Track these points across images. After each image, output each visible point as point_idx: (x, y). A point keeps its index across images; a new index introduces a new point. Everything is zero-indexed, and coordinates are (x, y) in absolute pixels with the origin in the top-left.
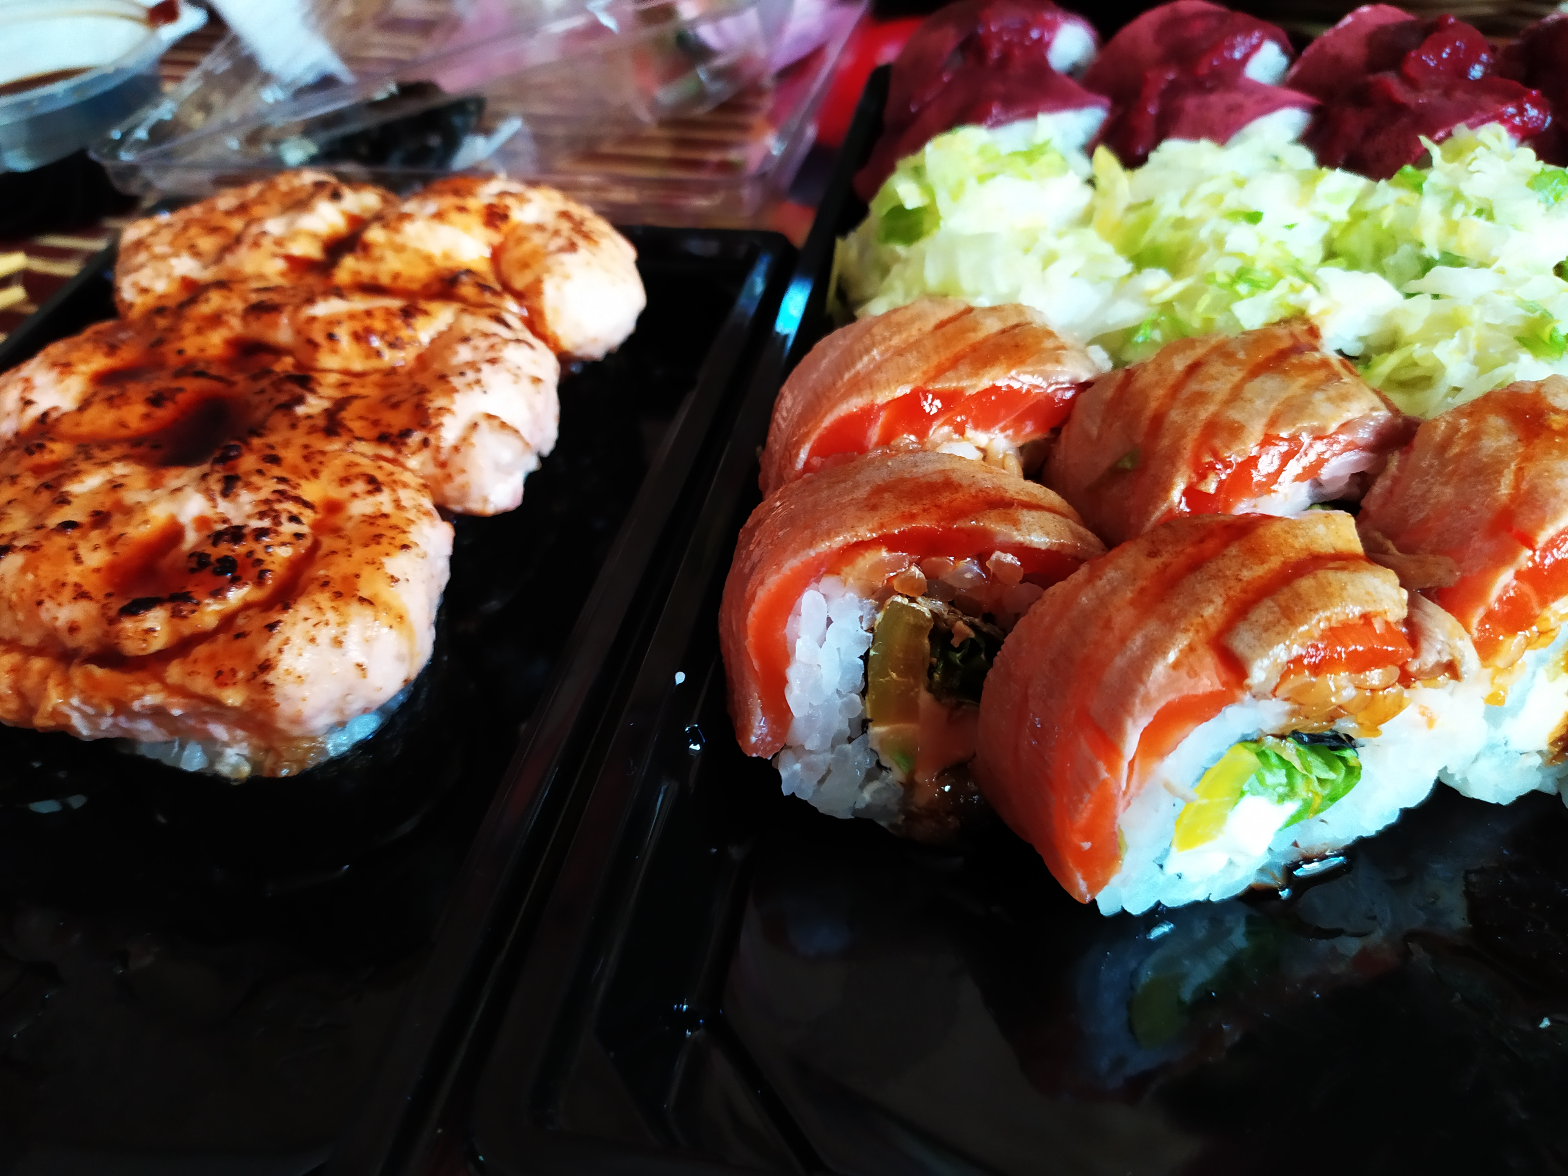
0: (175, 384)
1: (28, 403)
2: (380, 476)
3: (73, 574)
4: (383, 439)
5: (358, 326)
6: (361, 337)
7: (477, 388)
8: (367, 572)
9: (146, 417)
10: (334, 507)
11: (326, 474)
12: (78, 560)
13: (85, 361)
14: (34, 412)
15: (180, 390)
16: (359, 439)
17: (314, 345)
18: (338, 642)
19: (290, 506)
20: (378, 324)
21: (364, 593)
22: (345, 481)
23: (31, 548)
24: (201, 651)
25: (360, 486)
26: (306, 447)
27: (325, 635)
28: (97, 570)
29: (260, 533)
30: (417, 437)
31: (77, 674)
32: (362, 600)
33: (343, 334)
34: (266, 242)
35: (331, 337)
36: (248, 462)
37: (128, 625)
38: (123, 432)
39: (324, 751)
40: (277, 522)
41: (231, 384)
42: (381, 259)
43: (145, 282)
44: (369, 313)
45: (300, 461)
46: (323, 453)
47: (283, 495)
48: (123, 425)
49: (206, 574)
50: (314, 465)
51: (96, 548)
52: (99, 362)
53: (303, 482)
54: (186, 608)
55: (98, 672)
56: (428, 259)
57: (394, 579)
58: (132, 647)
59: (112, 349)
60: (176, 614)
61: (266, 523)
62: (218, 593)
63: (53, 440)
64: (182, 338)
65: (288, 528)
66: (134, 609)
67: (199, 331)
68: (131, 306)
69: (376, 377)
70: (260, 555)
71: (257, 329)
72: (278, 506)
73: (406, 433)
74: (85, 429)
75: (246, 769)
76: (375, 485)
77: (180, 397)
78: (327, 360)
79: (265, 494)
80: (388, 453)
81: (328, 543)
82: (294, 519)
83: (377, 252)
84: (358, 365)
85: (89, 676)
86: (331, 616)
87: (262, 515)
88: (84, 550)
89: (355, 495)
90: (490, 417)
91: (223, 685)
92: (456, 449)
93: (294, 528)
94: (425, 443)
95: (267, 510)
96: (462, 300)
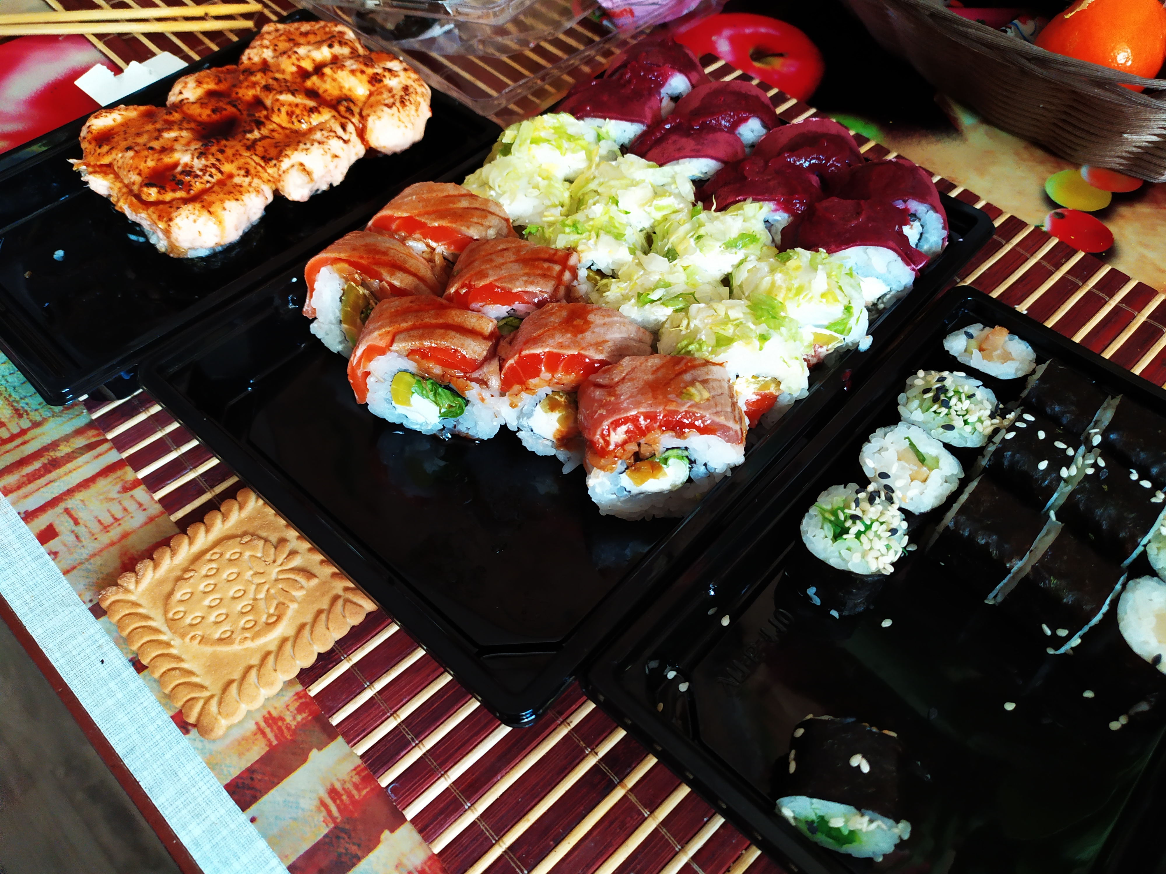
0: (224, 107)
1: (181, 93)
2: (252, 171)
3: (142, 166)
4: (263, 158)
5: (290, 109)
6: (290, 114)
7: (305, 152)
8: (218, 203)
9: (209, 116)
10: (231, 176)
11: (236, 164)
12: (145, 162)
13: (208, 83)
14: (181, 97)
15: (225, 110)
16: (256, 155)
17: (273, 111)
18: (195, 221)
19: (213, 170)
20: (298, 111)
21: (211, 210)
22: (240, 168)
23: (136, 152)
24: (161, 207)
25: (242, 172)
26: (237, 151)
27: (192, 217)
28: (149, 168)
29: (197, 176)
30: (274, 162)
31: (130, 198)
32: (209, 211)
33: (284, 110)
34: (294, 57)
35: (279, 110)
36: (214, 149)
37: (145, 189)
38: (199, 118)
39: (186, 254)
40: (204, 175)
41: (242, 114)
42: (325, 81)
43: (252, 56)
44: (297, 105)
45: (231, 156)
46: (240, 155)
47: (214, 165)
48: (200, 115)
49: (173, 183)
50: (234, 159)
51: (152, 160)
52: (212, 86)
53: (226, 164)
54: (162, 191)
55: (134, 200)
56: (341, 88)
57: (224, 209)
58: (144, 197)
59: (219, 82)
60: (159, 192)
61: (200, 173)
62: (174, 191)
63: (177, 112)
64: (241, 88)
65: (207, 178)
66: (149, 185)
67: (247, 87)
68: (243, 63)
69: (287, 132)
70: (193, 183)
71: (262, 95)
72: (208, 169)
73: (271, 159)
74: (190, 112)
75: (163, 250)
76: (247, 173)
77: (224, 112)
78: (275, 118)
79: (208, 163)
80: (263, 164)
81: (216, 188)
82: (211, 176)
83: (326, 78)
84: (284, 124)
85: (131, 201)
86: (197, 212)
87: (201, 170)
88: (149, 160)
89: (238, 175)
90: (302, 164)
91: (159, 220)
92: (284, 172)
93: (209, 179)
94: (275, 165)
95: (204, 170)
96: (338, 112)
